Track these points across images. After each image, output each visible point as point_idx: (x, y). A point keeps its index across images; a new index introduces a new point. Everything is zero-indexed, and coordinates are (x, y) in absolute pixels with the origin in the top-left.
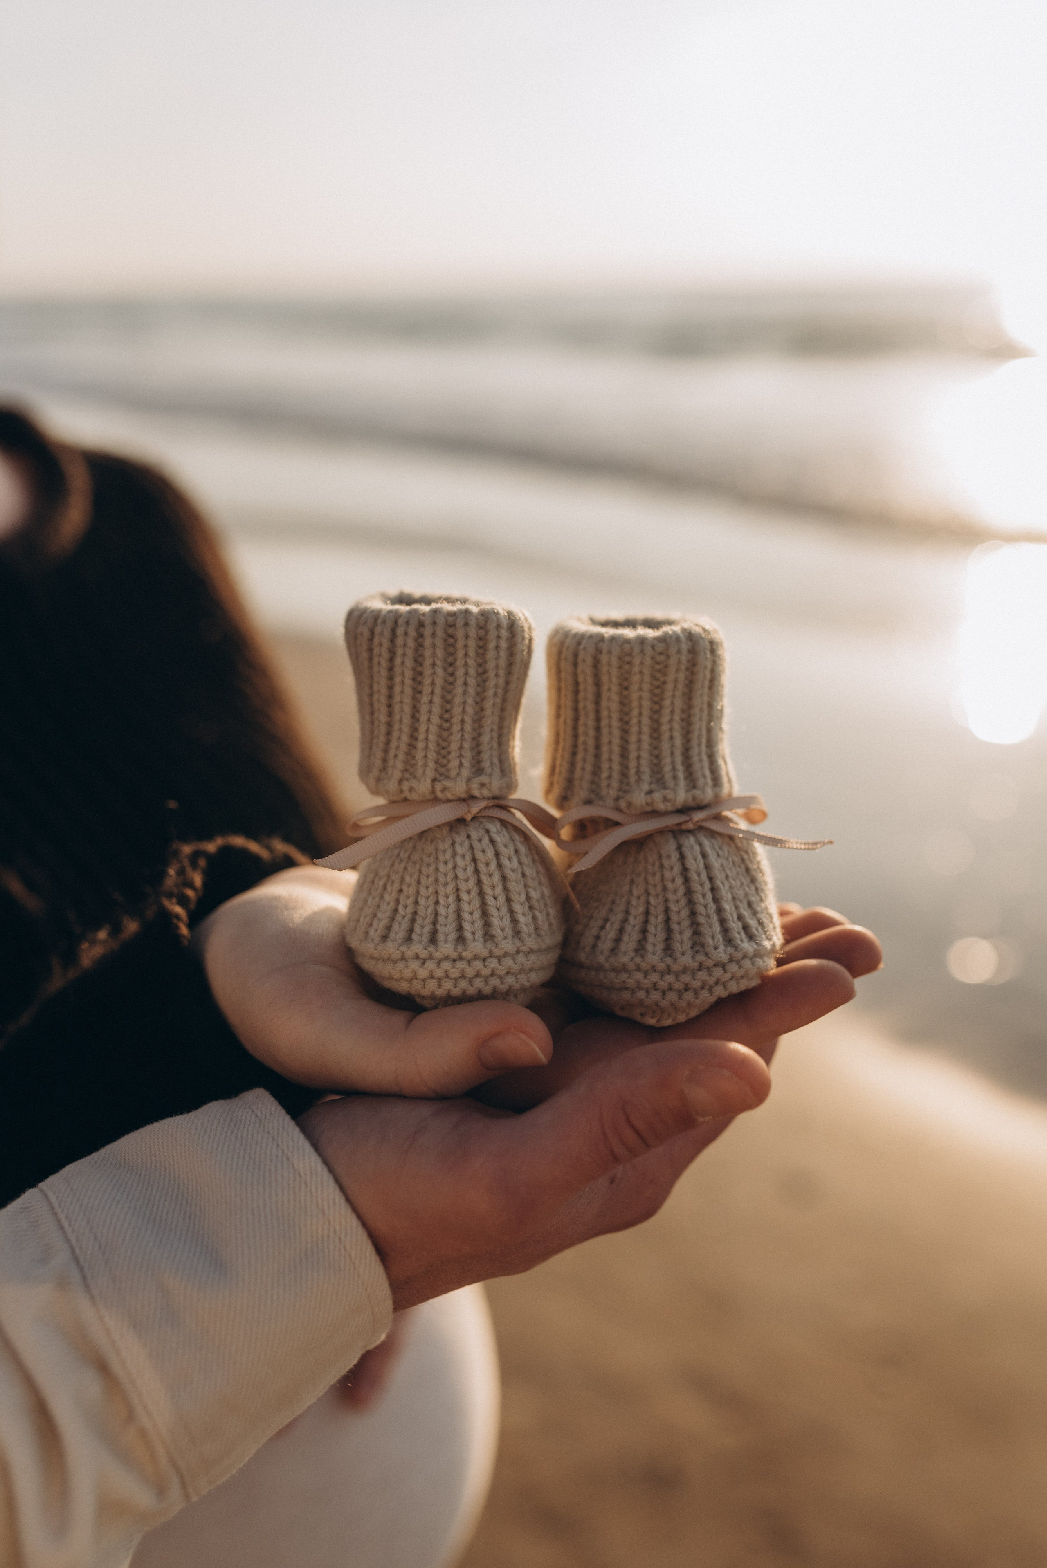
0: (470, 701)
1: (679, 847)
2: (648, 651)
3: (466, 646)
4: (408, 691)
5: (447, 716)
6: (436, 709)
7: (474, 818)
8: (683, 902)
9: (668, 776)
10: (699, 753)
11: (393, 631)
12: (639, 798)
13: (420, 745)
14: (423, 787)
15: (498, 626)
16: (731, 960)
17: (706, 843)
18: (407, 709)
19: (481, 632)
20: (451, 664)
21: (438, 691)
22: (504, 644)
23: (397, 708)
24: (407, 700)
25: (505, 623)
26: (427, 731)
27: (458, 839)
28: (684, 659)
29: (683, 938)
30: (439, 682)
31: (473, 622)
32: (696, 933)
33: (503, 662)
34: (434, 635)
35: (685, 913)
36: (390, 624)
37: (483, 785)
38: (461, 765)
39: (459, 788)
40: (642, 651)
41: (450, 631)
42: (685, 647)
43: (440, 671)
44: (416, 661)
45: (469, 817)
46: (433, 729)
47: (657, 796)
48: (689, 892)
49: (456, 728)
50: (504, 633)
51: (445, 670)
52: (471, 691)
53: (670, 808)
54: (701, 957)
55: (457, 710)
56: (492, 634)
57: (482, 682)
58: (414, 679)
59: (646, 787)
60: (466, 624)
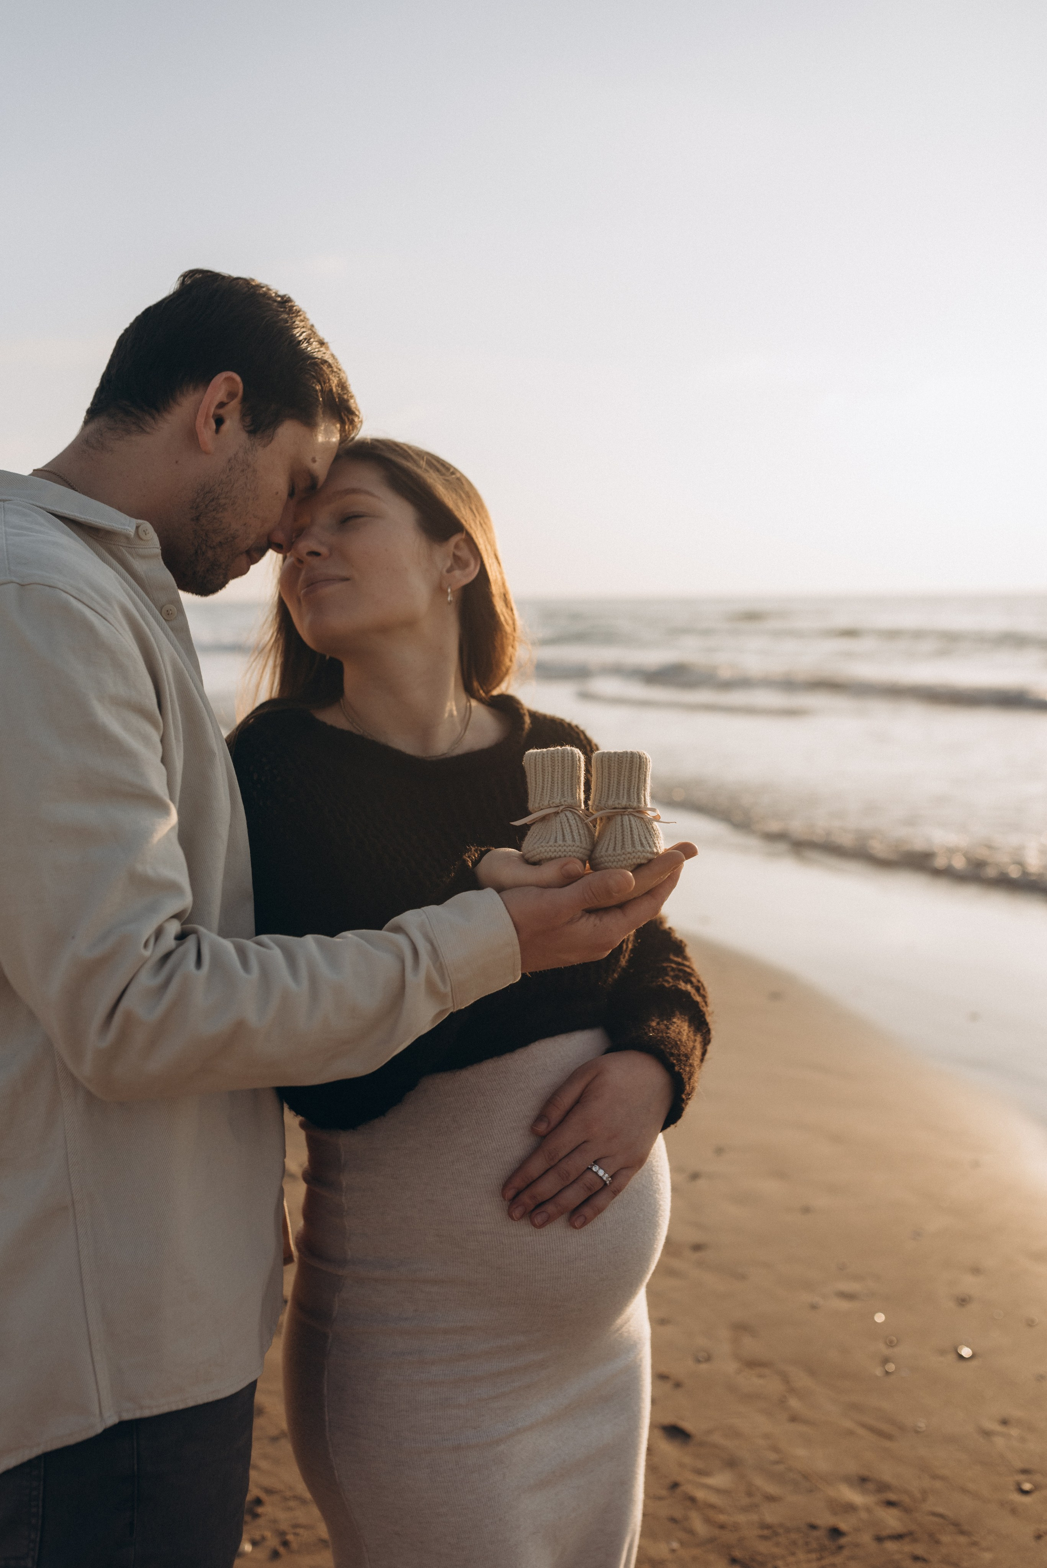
0: (560, 776)
1: (622, 818)
2: (617, 756)
3: (558, 760)
4: (541, 775)
5: (553, 782)
6: (550, 780)
7: (562, 811)
8: (620, 835)
9: (621, 797)
10: (634, 791)
11: (535, 757)
12: (610, 803)
13: (545, 791)
14: (546, 803)
15: (568, 753)
16: (634, 852)
17: (632, 818)
18: (541, 781)
19: (563, 755)
20: (554, 766)
21: (550, 774)
22: (570, 758)
23: (538, 781)
24: (541, 778)
25: (570, 752)
26: (547, 787)
27: (557, 819)
28: (628, 759)
29: (619, 845)
30: (550, 771)
31: (560, 752)
32: (623, 844)
33: (570, 764)
34: (547, 757)
35: (621, 838)
36: (534, 755)
37: (565, 801)
38: (558, 795)
39: (557, 801)
40: (615, 757)
41: (553, 755)
42: (629, 756)
43: (550, 768)
44: (542, 766)
45: (560, 811)
46: (549, 785)
47: (616, 802)
48: (623, 832)
49: (556, 785)
50: (570, 755)
51: (552, 767)
52: (560, 773)
53: (620, 807)
54: (623, 851)
55: (556, 779)
56: (566, 755)
57: (563, 771)
58: (543, 772)
59: (613, 799)
60: (558, 753)
